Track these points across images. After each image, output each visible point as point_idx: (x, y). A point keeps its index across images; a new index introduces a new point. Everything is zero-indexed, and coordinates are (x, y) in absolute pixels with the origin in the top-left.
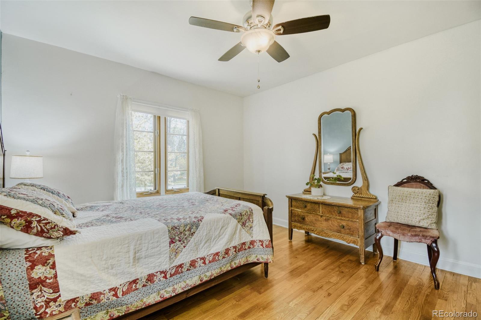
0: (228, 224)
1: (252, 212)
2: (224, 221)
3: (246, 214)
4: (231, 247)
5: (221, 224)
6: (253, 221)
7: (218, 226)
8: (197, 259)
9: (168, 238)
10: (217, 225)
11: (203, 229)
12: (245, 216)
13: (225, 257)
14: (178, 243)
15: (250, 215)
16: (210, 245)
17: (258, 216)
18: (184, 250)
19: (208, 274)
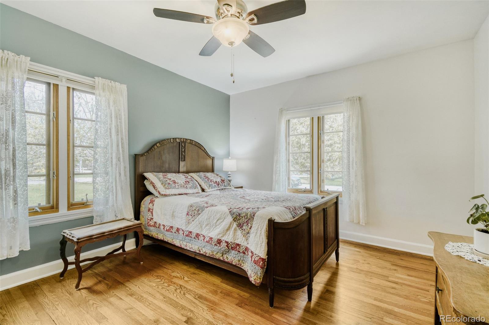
0: (225, 218)
1: (254, 218)
2: (221, 214)
3: (245, 217)
4: (223, 240)
5: (218, 216)
6: (251, 227)
7: (216, 217)
8: (201, 234)
9: (186, 211)
10: (215, 215)
11: (205, 214)
12: (244, 218)
13: (217, 246)
14: (190, 216)
15: (249, 219)
16: (210, 229)
17: (258, 224)
18: (193, 223)
19: (204, 250)
